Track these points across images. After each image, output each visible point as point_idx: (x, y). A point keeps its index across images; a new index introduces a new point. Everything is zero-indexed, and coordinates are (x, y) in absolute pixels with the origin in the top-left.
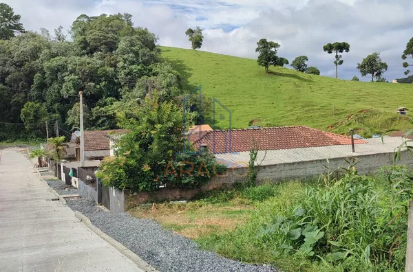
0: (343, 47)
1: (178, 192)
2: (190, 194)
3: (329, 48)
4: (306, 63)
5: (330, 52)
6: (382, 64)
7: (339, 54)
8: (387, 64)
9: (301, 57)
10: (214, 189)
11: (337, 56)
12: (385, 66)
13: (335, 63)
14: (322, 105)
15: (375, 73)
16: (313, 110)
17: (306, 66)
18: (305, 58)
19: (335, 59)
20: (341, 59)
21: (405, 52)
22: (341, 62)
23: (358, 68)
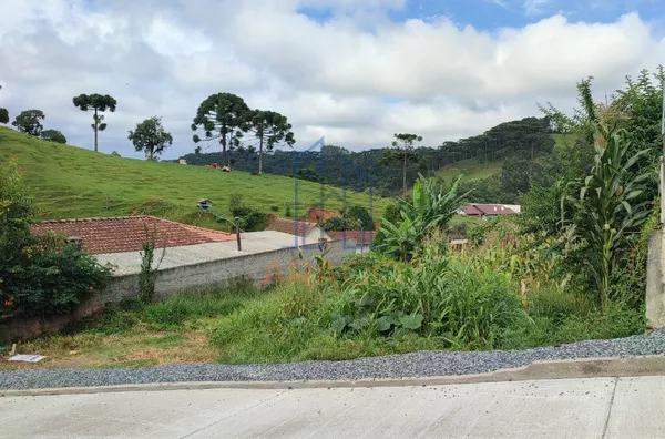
0: (105, 102)
1: (37, 324)
2: (57, 325)
3: (82, 102)
4: (41, 121)
5: (84, 108)
6: (164, 135)
7: (100, 113)
8: (172, 135)
9: (31, 111)
10: (94, 313)
11: (96, 116)
12: (168, 137)
13: (94, 126)
14: (88, 192)
15: (155, 148)
16: (72, 200)
17: (42, 127)
18: (39, 114)
19: (94, 122)
20: (102, 122)
21: (195, 120)
22: (103, 127)
23: (130, 138)
